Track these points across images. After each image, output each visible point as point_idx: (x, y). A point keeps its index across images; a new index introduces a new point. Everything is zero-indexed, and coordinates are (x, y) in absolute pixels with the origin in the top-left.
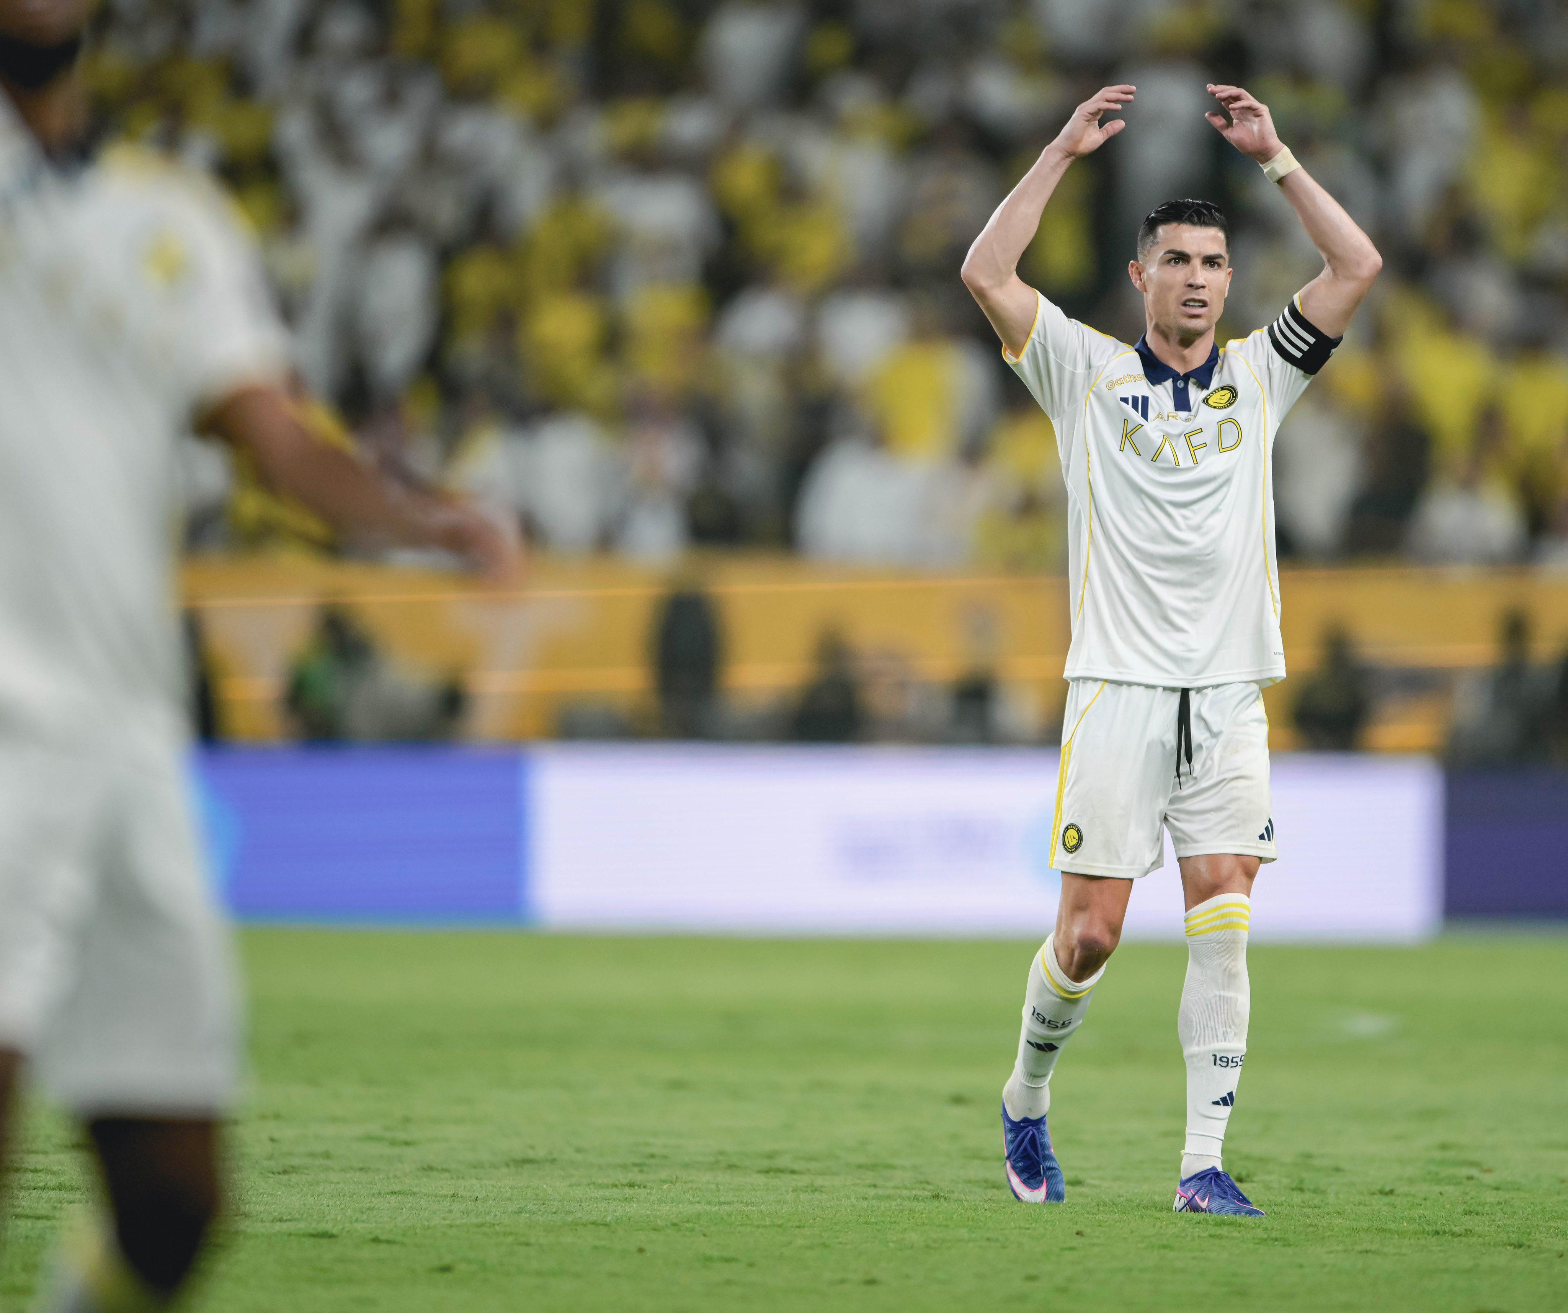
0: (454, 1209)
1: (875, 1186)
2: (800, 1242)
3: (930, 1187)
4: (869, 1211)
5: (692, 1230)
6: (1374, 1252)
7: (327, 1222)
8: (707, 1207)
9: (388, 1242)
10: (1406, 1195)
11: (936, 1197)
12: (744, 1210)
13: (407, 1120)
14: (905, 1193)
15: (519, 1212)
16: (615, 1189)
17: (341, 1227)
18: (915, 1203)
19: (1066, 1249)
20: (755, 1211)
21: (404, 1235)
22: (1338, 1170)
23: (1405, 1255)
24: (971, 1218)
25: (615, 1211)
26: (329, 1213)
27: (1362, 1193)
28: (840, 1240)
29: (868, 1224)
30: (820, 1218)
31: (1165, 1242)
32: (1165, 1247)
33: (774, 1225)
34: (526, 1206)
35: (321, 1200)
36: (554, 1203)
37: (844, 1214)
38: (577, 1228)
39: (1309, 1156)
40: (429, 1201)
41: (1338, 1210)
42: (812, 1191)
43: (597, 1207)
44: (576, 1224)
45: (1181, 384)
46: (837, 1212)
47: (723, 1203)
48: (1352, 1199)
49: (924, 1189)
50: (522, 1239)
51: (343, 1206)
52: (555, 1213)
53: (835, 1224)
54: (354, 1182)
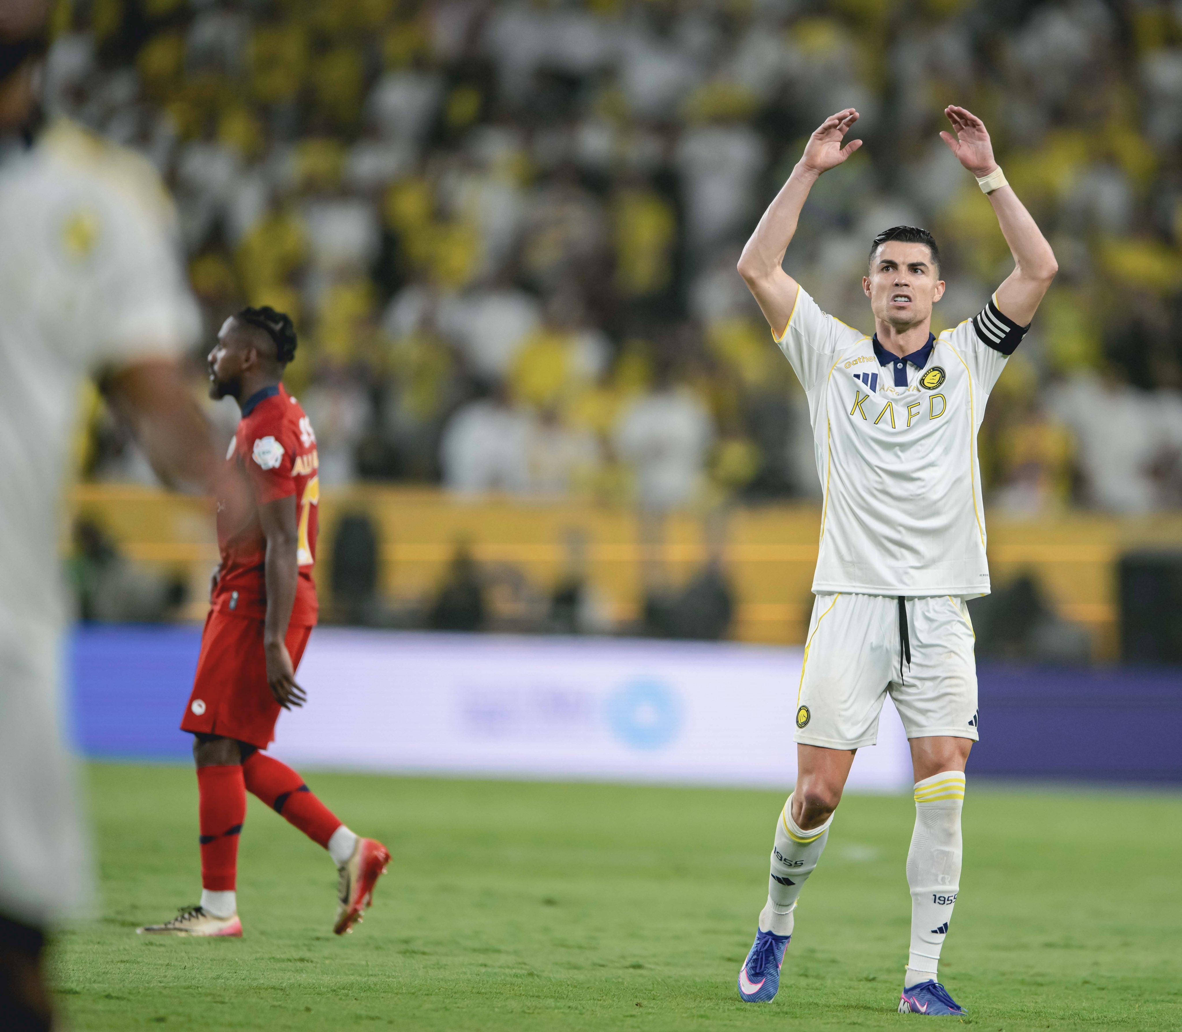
0: (168, 975)
1: (485, 966)
2: (427, 1006)
3: (528, 967)
4: (480, 984)
5: (347, 995)
6: (859, 1024)
7: (72, 982)
8: (359, 978)
9: (118, 998)
10: (885, 982)
11: (531, 974)
12: (386, 981)
13: (134, 907)
14: (507, 971)
15: (218, 977)
16: (289, 963)
17: (83, 986)
18: (515, 979)
19: (627, 1016)
20: (395, 981)
21: (130, 993)
22: (834, 961)
23: (883, 1027)
24: (557, 991)
25: (289, 979)
26: (74, 976)
27: (851, 980)
28: (458, 1005)
29: (479, 994)
30: (443, 988)
31: (702, 1013)
32: (702, 1016)
33: (409, 993)
34: (222, 974)
35: (68, 965)
36: (244, 972)
37: (462, 985)
38: (260, 991)
39: (813, 951)
40: (149, 969)
41: (834, 992)
42: (439, 968)
43: (276, 976)
44: (260, 988)
45: (900, 366)
46: (456, 984)
47: (370, 975)
48: (844, 984)
49: (522, 968)
50: (218, 999)
51: (85, 971)
52: (244, 979)
53: (455, 993)
54: (93, 952)
